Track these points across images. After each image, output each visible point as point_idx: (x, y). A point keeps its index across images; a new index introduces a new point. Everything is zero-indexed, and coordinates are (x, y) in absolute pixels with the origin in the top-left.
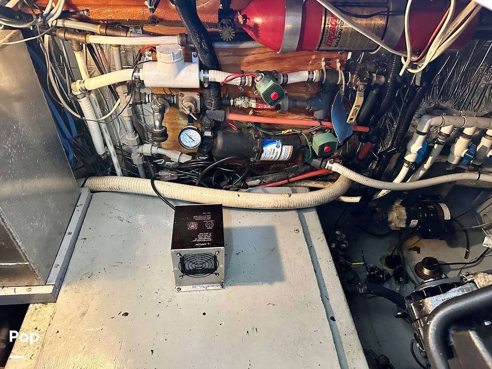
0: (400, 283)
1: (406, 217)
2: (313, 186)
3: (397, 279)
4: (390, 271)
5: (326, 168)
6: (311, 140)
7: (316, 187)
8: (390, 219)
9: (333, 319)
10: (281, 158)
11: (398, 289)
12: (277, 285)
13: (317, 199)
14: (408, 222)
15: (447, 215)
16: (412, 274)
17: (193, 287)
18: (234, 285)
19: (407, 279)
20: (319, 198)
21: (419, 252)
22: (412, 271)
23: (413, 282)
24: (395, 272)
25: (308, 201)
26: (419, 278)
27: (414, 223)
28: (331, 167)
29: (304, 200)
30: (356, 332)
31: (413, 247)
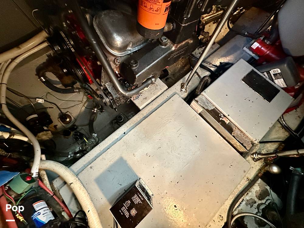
0: (77, 127)
1: (45, 132)
2: (48, 181)
3: (76, 129)
4: (72, 133)
5: (37, 176)
6: (20, 195)
7: (47, 179)
8: (48, 139)
9: (124, 133)
10: (46, 206)
11: (80, 127)
12: (125, 158)
13: (65, 169)
14: (46, 130)
15: (36, 116)
16: (70, 125)
17: (148, 190)
18: (136, 174)
19: (74, 125)
20: (63, 169)
21: (57, 125)
22: (69, 125)
23: (74, 123)
24: (73, 131)
25: (69, 172)
26: (72, 122)
27: (45, 128)
28: (36, 173)
29: (70, 175)
30: (125, 124)
31: (54, 128)
